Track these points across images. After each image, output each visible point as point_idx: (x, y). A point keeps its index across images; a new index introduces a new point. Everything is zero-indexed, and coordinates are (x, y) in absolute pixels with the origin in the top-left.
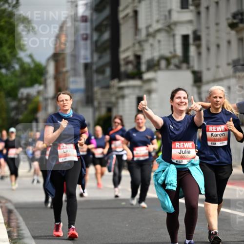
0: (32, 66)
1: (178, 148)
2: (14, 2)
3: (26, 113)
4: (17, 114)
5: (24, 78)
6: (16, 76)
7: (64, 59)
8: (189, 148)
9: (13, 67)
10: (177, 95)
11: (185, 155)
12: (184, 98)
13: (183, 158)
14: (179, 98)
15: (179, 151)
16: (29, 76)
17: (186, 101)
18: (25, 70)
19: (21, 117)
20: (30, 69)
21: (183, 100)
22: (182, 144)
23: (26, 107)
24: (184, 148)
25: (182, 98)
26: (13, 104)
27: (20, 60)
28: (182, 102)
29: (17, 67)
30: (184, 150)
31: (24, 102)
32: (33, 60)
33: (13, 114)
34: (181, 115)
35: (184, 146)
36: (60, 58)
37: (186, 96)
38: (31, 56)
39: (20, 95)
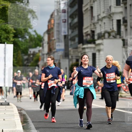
0: (36, 36)
1: (86, 80)
2: (26, 2)
3: (32, 62)
4: (28, 63)
5: (31, 43)
6: (27, 42)
7: (53, 33)
8: (90, 80)
9: (26, 37)
10: (83, 57)
11: (88, 83)
12: (87, 58)
13: (87, 84)
14: (85, 58)
15: (86, 81)
16: (34, 42)
17: (88, 59)
18: (31, 39)
19: (29, 64)
20: (34, 38)
21: (86, 59)
22: (87, 78)
23: (32, 59)
24: (88, 80)
25: (86, 58)
26: (26, 57)
27: (29, 34)
28: (85, 60)
29: (27, 37)
30: (88, 81)
31: (31, 56)
32: (36, 34)
33: (25, 62)
34: (86, 66)
35: (88, 79)
36: (51, 32)
37: (87, 57)
38: (35, 31)
39: (29, 53)
